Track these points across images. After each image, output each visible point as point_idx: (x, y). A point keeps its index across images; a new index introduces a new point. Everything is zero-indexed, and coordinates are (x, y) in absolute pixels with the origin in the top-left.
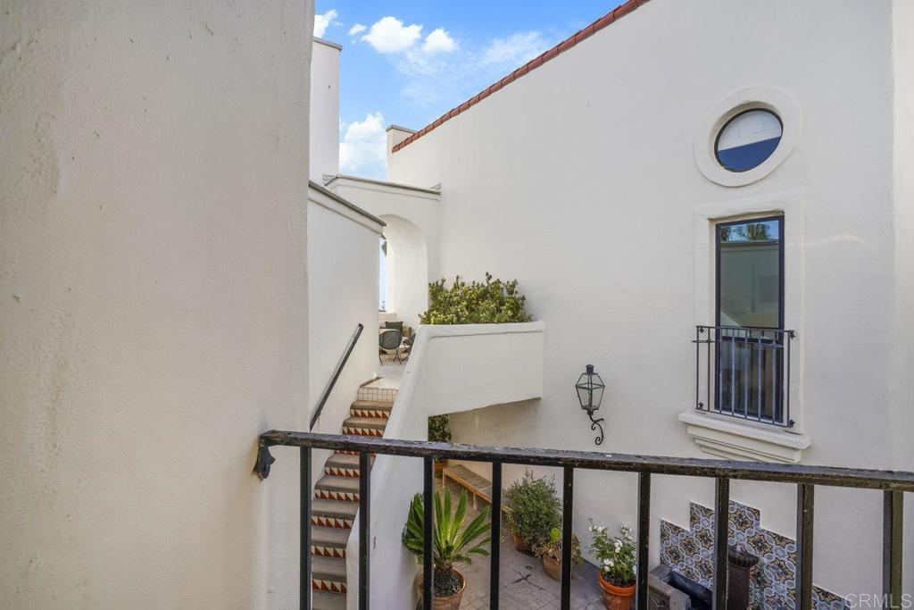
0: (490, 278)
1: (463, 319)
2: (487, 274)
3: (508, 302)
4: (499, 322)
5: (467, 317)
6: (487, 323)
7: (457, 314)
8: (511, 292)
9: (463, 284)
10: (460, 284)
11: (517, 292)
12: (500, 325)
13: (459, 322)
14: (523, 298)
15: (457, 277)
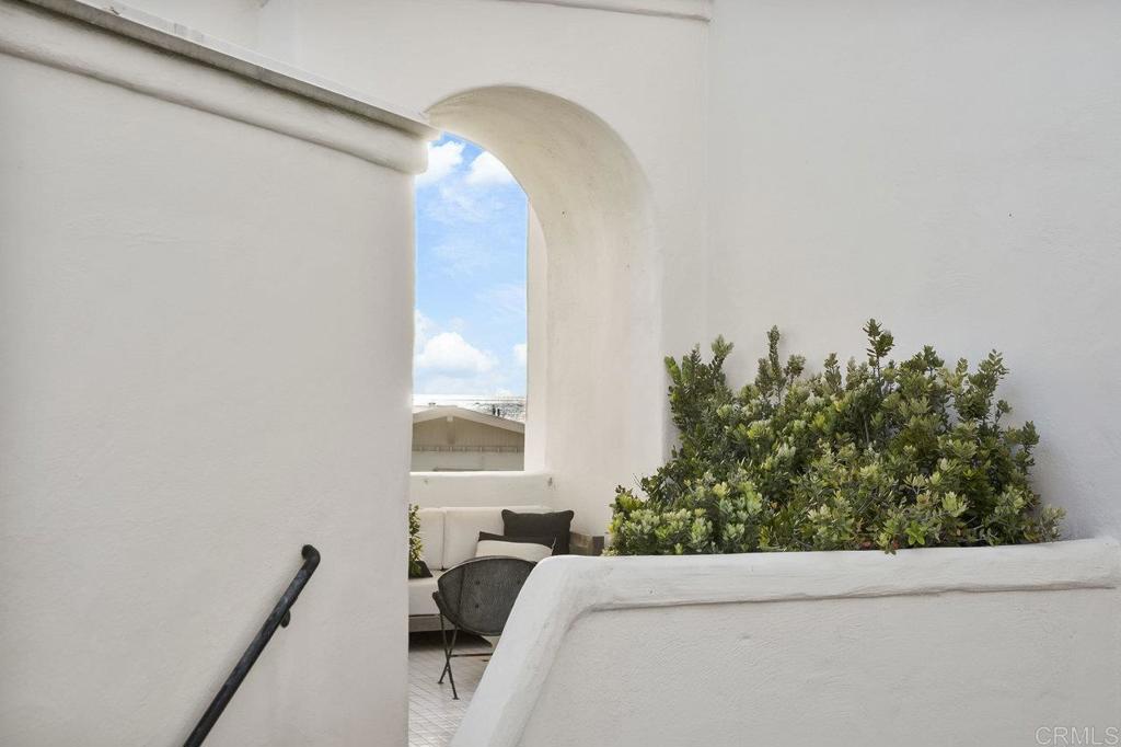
0: (883, 344)
1: (732, 530)
2: (873, 330)
3: (950, 455)
4: (901, 542)
5: (752, 523)
6: (841, 546)
7: (711, 504)
8: (975, 410)
9: (796, 368)
10: (784, 363)
11: (1004, 407)
12: (903, 554)
13: (716, 542)
14: (1029, 436)
15: (774, 337)
